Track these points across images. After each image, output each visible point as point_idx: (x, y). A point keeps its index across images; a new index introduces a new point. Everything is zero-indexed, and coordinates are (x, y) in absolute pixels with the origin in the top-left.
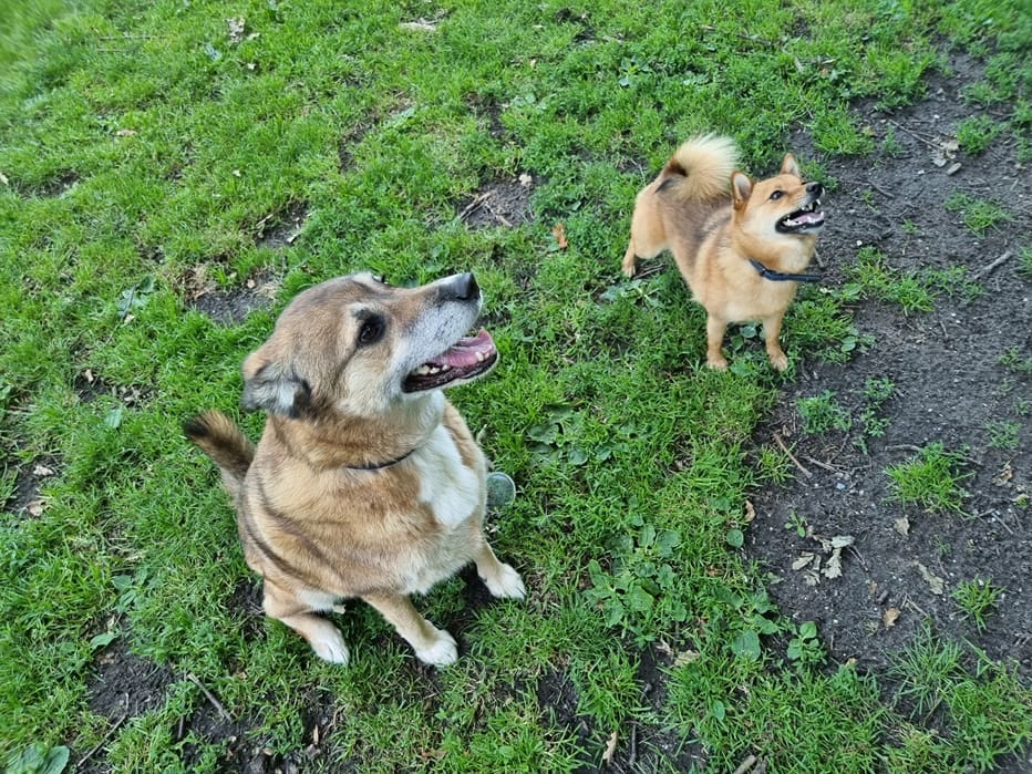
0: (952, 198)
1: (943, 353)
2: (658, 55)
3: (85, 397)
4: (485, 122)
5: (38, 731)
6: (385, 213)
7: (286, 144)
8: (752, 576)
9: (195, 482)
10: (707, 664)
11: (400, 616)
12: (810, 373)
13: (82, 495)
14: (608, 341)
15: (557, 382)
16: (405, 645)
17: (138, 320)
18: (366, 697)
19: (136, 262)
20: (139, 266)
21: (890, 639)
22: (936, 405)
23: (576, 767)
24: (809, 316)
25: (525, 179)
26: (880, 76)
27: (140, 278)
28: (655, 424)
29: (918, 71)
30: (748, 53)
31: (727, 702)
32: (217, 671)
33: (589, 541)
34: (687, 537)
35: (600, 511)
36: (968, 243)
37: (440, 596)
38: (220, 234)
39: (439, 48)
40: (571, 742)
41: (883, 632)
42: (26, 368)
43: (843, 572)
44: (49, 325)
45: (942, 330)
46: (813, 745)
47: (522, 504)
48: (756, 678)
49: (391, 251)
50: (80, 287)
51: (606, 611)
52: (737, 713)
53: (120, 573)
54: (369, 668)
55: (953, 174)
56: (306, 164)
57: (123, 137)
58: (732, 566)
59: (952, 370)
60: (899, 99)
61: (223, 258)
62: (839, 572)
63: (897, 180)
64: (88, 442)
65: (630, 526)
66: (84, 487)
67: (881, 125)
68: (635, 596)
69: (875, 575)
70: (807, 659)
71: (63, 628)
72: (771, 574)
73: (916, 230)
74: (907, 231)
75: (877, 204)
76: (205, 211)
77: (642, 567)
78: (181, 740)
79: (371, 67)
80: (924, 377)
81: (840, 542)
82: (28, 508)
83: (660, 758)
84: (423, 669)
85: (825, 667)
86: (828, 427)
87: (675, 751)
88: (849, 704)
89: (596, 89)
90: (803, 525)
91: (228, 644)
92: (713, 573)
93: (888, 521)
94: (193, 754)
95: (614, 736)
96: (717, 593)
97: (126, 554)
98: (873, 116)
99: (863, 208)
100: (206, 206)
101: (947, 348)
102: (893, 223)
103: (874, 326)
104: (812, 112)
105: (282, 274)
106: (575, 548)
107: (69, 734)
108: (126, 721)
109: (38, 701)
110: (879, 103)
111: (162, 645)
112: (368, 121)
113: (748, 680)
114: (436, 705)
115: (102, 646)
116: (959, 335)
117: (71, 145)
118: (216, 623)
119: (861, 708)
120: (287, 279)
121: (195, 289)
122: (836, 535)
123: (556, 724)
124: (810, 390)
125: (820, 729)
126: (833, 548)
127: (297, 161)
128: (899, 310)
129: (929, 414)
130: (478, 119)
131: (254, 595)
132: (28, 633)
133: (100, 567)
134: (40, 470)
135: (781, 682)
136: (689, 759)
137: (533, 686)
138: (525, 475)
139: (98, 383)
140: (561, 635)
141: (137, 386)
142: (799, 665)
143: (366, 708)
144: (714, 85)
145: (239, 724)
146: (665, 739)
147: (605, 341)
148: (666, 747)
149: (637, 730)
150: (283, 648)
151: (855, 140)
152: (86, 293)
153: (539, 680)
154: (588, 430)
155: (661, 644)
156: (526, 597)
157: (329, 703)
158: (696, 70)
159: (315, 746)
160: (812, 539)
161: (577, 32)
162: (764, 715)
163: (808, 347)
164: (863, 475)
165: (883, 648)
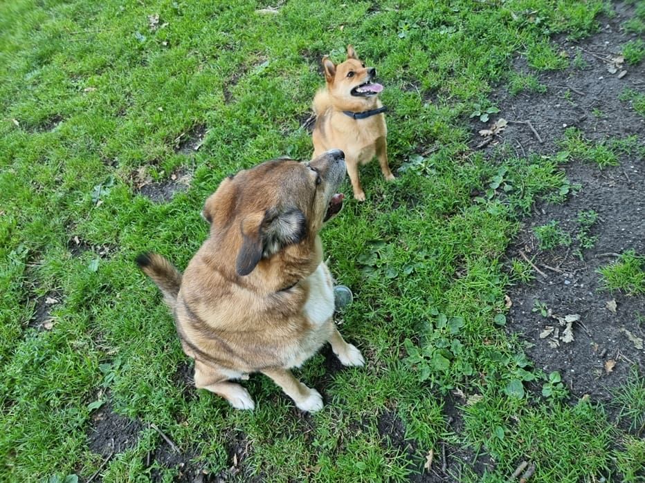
0: (623, 93)
1: (628, 192)
2: (422, 17)
3: (76, 253)
4: (313, 66)
5: (58, 465)
6: (255, 128)
7: (190, 89)
8: (513, 343)
9: (147, 303)
10: (488, 402)
11: (284, 381)
12: (540, 210)
13: (77, 314)
14: (405, 198)
15: (374, 227)
16: (289, 399)
17: (105, 203)
18: (266, 434)
19: (102, 168)
20: (104, 170)
21: (610, 381)
22: (627, 226)
23: (407, 474)
24: (536, 174)
26: (568, 20)
27: (104, 178)
28: (441, 249)
29: (592, 15)
30: (480, 11)
31: (505, 427)
32: (169, 421)
33: (404, 326)
34: (469, 320)
35: (410, 307)
36: (637, 121)
37: (309, 367)
38: (153, 147)
39: (281, 24)
40: (403, 457)
41: (606, 376)
42: (37, 238)
43: (574, 338)
44: (50, 210)
45: (626, 177)
46: (566, 452)
47: (357, 305)
48: (522, 411)
49: (261, 151)
50: (68, 185)
51: (419, 371)
52: (512, 434)
53: (104, 362)
54: (266, 415)
55: (622, 78)
56: (203, 101)
57: (89, 91)
58: (500, 338)
59: (635, 203)
60: (582, 32)
61: (155, 162)
62: (572, 338)
63: (586, 84)
64: (79, 281)
65: (430, 315)
66: (78, 309)
67: (571, 50)
68: (437, 360)
69: (596, 339)
70: (556, 396)
71: (70, 399)
72: (526, 341)
73: (601, 115)
74: (596, 115)
75: (574, 100)
76: (142, 134)
77: (440, 342)
78: (149, 467)
79: (239, 38)
80: (616, 208)
81: (571, 319)
82: (44, 324)
83: (462, 466)
84: (302, 414)
85: (569, 401)
86: (556, 244)
87: (472, 461)
88: (588, 424)
89: (384, 41)
90: (545, 309)
91: (175, 404)
92: (487, 343)
93: (602, 303)
94: (158, 476)
95: (431, 452)
96: (493, 356)
97: (107, 350)
98: (565, 45)
99: (565, 102)
100: (143, 130)
101: (630, 189)
102: (586, 111)
103: (580, 178)
104: (526, 45)
105: (193, 170)
106: (394, 332)
107: (77, 466)
108: (113, 456)
109: (56, 446)
110: (568, 37)
111: (133, 406)
112: (240, 71)
113: (517, 412)
114: (311, 437)
115: (96, 409)
116: (637, 180)
117: (57, 99)
118: (166, 391)
119: (595, 426)
120: (196, 172)
121: (139, 183)
122: (567, 314)
123: (392, 446)
124: (540, 220)
125: (569, 442)
126: (567, 323)
127: (197, 99)
128: (596, 167)
129: (623, 232)
130: (310, 65)
131: (189, 372)
132: (48, 403)
133: (91, 359)
134: (50, 300)
135: (540, 412)
136: (482, 466)
137: (374, 422)
138: (357, 287)
139: (83, 244)
140: (390, 388)
141: (107, 245)
142: (551, 401)
143: (267, 441)
144: (460, 33)
145: (185, 455)
146: (465, 453)
147: (403, 198)
148: (466, 458)
149: (446, 448)
150: (210, 405)
151: (555, 61)
152: (72, 189)
153: (378, 418)
154: (397, 256)
155: (457, 391)
156: (365, 365)
157: (242, 439)
158: (447, 24)
159: (235, 467)
160: (551, 318)
161: (369, 7)
162: (531, 434)
163: (537, 193)
164: (582, 274)
165: (606, 386)
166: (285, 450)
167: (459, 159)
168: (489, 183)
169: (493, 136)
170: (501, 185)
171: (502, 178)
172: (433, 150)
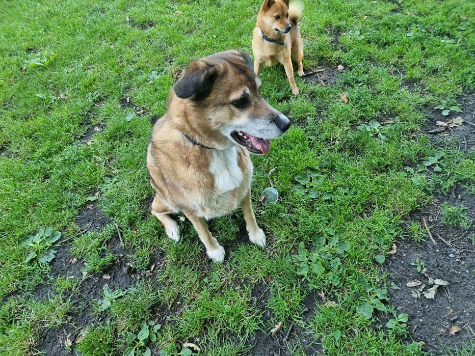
2: (432, 25)
3: (123, 107)
4: (331, 39)
5: (54, 223)
7: (239, 29)
8: (382, 280)
10: (340, 311)
12: (457, 195)
13: (107, 142)
14: (351, 148)
15: (318, 159)
19: (162, 62)
20: (163, 64)
21: (449, 341)
23: (256, 329)
24: (467, 166)
25: (340, 67)
27: (161, 68)
28: (359, 192)
31: (344, 333)
32: (126, 226)
33: (304, 232)
34: (354, 248)
37: (226, 231)
40: (259, 317)
41: (447, 335)
42: (107, 90)
43: (435, 298)
47: (279, 206)
48: (364, 328)
50: (138, 66)
51: (299, 267)
52: (347, 340)
53: (108, 176)
56: (243, 39)
57: (178, 13)
58: (373, 271)
62: (433, 297)
64: (117, 123)
65: (327, 233)
66: (108, 139)
68: (316, 266)
69: (453, 306)
70: (396, 331)
71: (79, 189)
72: (393, 283)
77: (325, 254)
81: (439, 282)
82: (87, 141)
83: (298, 344)
84: (207, 259)
85: (405, 339)
87: (308, 344)
89: (392, 34)
90: (422, 267)
91: (134, 217)
92: (361, 270)
94: (104, 255)
95: (280, 323)
96: (360, 281)
97: (113, 170)
100: (197, 47)
106: (296, 233)
108: (86, 232)
109: (58, 212)
111: (110, 208)
113: (359, 327)
114: (206, 276)
115: (90, 201)
117: (157, 12)
118: (133, 208)
122: (439, 278)
123: (256, 307)
124: (453, 202)
126: (434, 284)
127: (241, 37)
130: (328, 36)
133: (102, 171)
134: (97, 129)
135: (376, 336)
136: (314, 351)
137: (252, 285)
138: (285, 194)
139: (130, 103)
140: (273, 268)
141: (143, 108)
144: (457, 45)
145: (126, 250)
146: (305, 337)
148: (304, 341)
149: (293, 326)
150: (153, 227)
153: (255, 285)
154: (324, 184)
155: (321, 293)
157: (163, 257)
158: (450, 36)
159: (151, 272)
160: (424, 275)
161: (393, 8)
162: (361, 348)
163: (461, 181)
164: (468, 255)
165: (443, 343)
166: (185, 276)
167: (409, 135)
168: (424, 160)
169: (447, 128)
170: (432, 165)
171: (437, 160)
172: (391, 122)
